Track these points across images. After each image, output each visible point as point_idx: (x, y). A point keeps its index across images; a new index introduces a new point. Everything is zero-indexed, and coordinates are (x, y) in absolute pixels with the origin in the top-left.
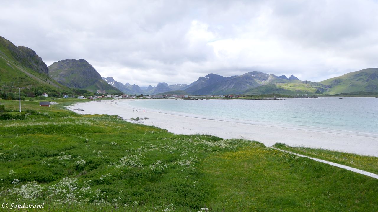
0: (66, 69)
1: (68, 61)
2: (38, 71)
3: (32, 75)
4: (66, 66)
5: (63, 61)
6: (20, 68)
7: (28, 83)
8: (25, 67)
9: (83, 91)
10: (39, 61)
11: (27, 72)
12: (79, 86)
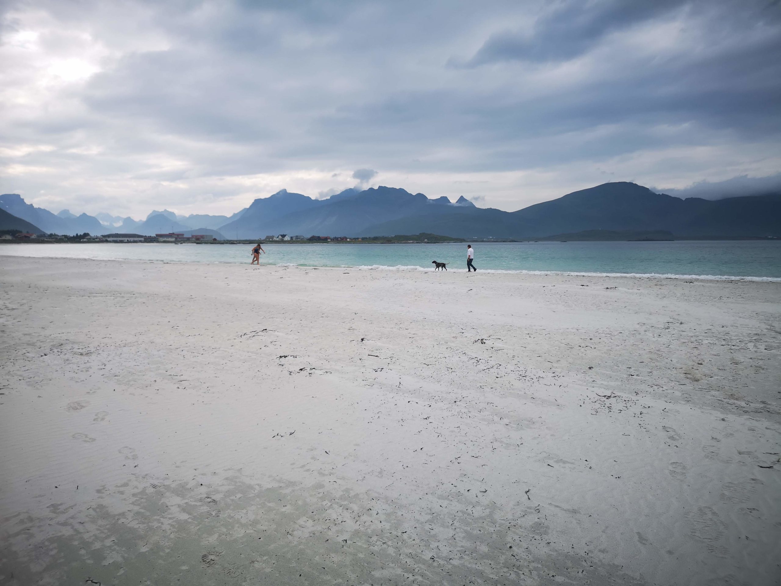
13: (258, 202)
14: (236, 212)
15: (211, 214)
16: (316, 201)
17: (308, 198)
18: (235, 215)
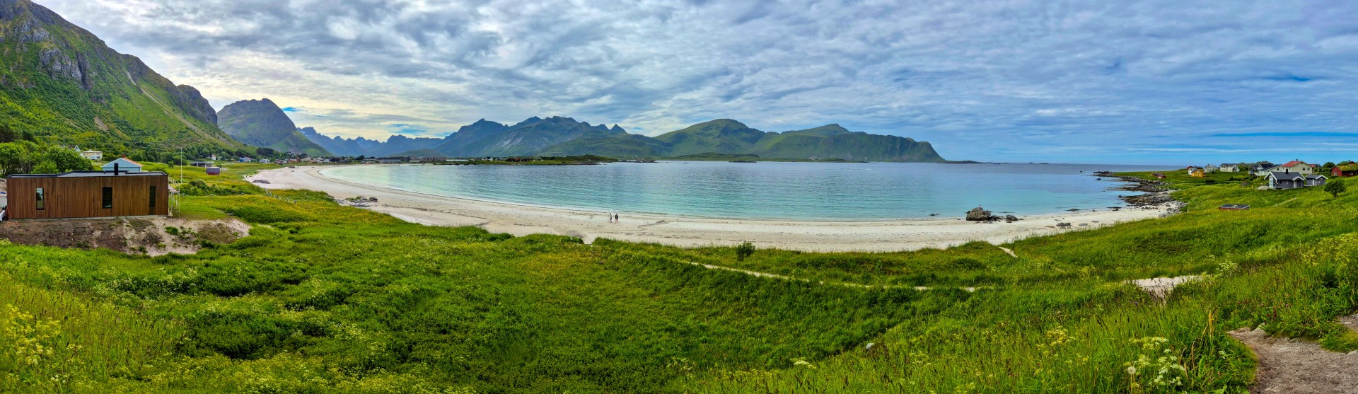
0: (242, 116)
1: (245, 104)
2: (202, 120)
3: (196, 127)
4: (242, 111)
5: (238, 103)
6: (179, 117)
7: (189, 139)
8: (186, 116)
9: (267, 149)
10: (204, 104)
11: (189, 123)
12: (260, 142)
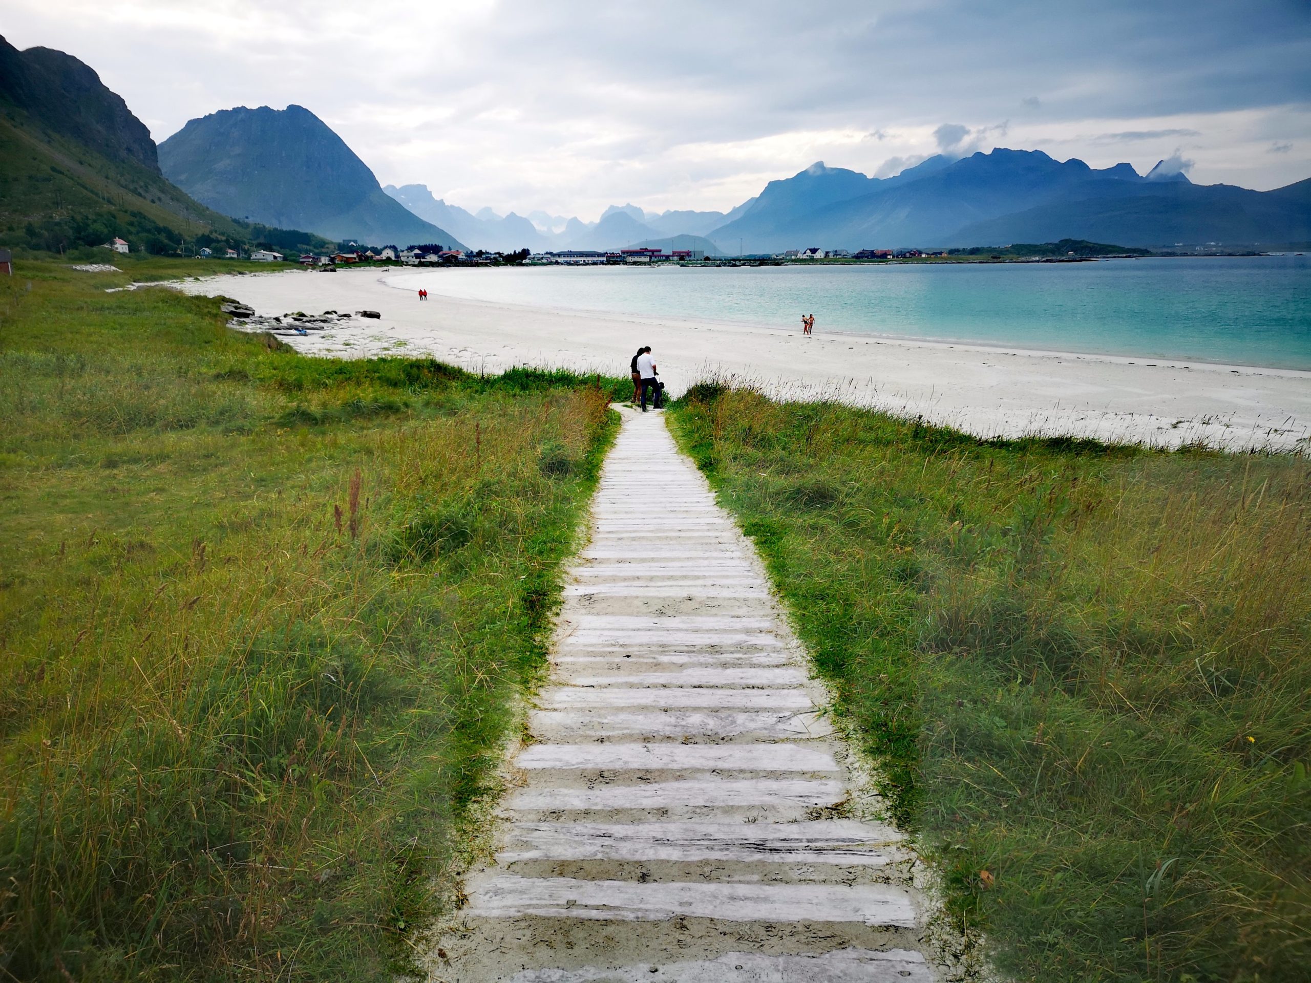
0: (238, 150)
2: (109, 153)
3: (83, 169)
4: (237, 135)
6: (31, 137)
11: (61, 155)
13: (773, 187)
14: (737, 206)
15: (698, 210)
16: (875, 181)
17: (861, 176)
18: (735, 211)
